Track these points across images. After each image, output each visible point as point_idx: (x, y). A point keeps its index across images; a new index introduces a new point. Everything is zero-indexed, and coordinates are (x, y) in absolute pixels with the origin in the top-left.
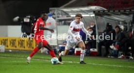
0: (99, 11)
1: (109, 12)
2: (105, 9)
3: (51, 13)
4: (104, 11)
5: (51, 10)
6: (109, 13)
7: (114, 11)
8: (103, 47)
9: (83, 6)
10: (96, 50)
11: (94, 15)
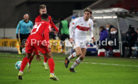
0: (121, 13)
1: (131, 13)
2: (127, 11)
3: (74, 15)
4: (126, 13)
5: (74, 13)
6: (131, 15)
7: (136, 13)
8: (126, 48)
9: (106, 8)
10: (118, 51)
11: (116, 17)
